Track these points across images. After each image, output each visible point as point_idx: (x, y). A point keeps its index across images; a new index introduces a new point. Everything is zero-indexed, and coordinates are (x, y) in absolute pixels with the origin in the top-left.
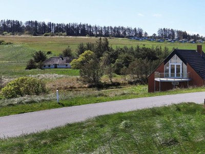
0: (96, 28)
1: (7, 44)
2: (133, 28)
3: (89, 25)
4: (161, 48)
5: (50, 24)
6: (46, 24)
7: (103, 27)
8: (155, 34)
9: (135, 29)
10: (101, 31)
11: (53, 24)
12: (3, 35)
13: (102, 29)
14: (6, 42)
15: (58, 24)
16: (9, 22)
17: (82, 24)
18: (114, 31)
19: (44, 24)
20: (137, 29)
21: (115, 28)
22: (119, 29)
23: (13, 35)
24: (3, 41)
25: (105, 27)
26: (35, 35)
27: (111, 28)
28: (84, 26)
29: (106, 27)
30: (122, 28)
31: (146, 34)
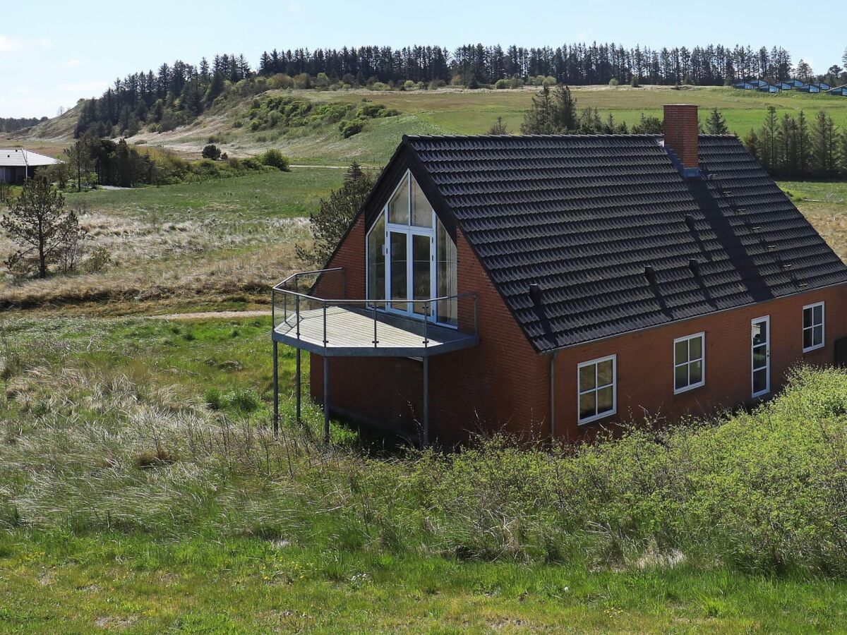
0: (639, 54)
1: (389, 115)
2: (756, 50)
3: (617, 48)
4: (802, 121)
5: (514, 52)
6: (505, 51)
7: (659, 50)
8: (836, 69)
9: (763, 52)
10: (656, 65)
11: (521, 50)
12: (403, 89)
13: (655, 58)
14: (389, 109)
15: (533, 51)
16: (419, 51)
17: (598, 46)
18: (695, 62)
19: (499, 52)
20: (769, 51)
21: (697, 51)
22: (709, 53)
23: (425, 87)
24: (382, 107)
25: (665, 53)
26: (474, 86)
27: (685, 53)
28: (603, 50)
29: (669, 50)
30: (721, 51)
31: (804, 67)
